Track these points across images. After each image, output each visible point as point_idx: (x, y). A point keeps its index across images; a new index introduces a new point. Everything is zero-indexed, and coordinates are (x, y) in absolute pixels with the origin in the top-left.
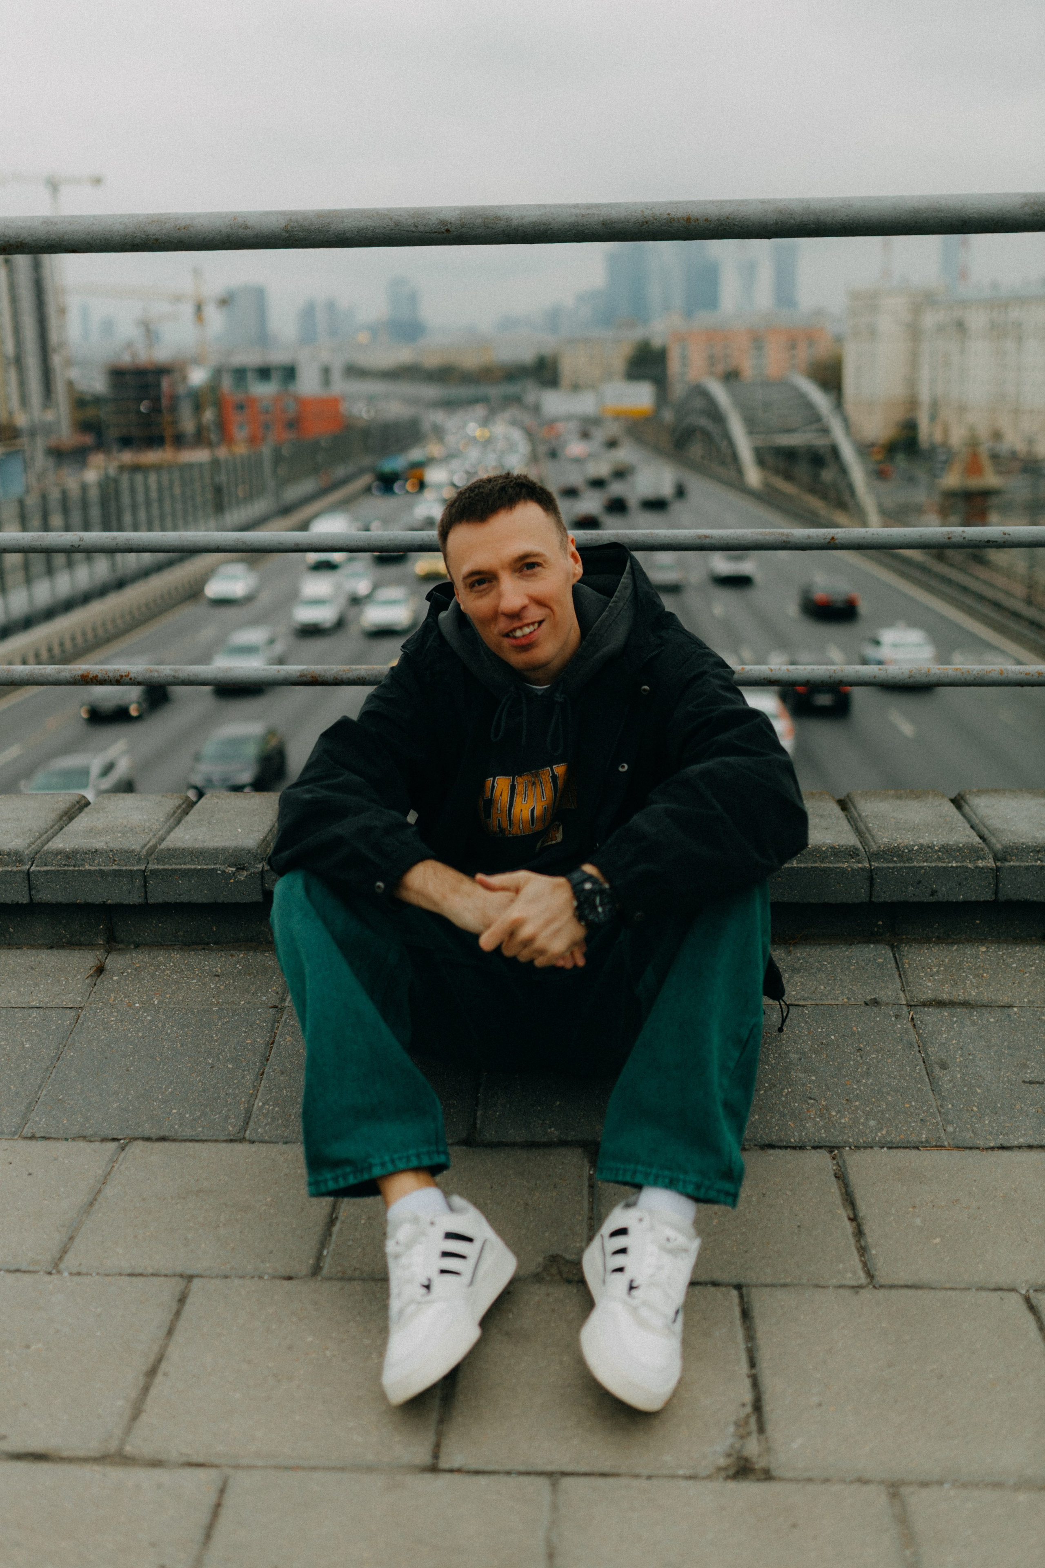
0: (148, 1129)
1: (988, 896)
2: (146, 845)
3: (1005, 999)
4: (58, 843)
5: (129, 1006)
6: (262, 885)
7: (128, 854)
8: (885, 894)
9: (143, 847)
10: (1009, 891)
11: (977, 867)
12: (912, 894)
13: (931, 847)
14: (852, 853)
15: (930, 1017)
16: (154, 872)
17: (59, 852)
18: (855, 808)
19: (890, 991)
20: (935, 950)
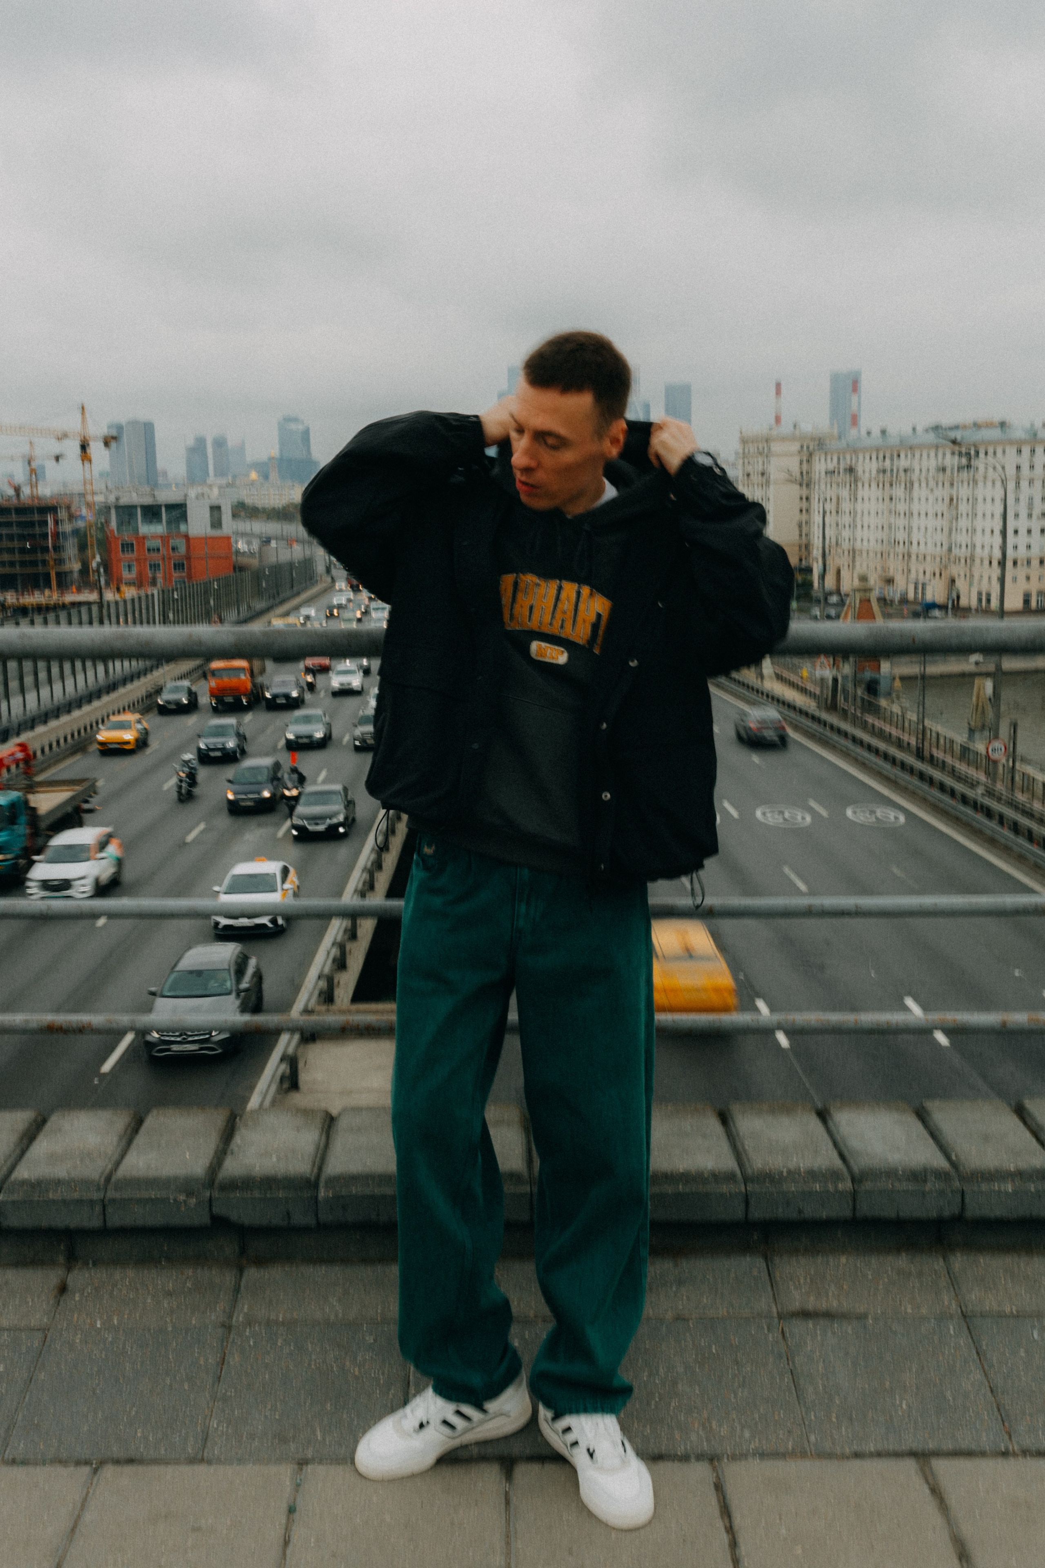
0: (116, 1451)
1: (847, 1213)
2: (102, 1173)
3: (861, 1309)
4: (23, 1172)
5: (93, 1325)
6: (210, 1209)
7: (86, 1183)
8: (758, 1213)
9: (100, 1177)
10: (865, 1209)
11: (836, 1191)
12: (781, 1213)
13: (797, 1172)
14: (730, 1177)
15: (798, 1328)
16: (113, 1201)
17: (24, 1183)
18: (734, 1124)
19: (763, 1302)
20: (803, 1261)
